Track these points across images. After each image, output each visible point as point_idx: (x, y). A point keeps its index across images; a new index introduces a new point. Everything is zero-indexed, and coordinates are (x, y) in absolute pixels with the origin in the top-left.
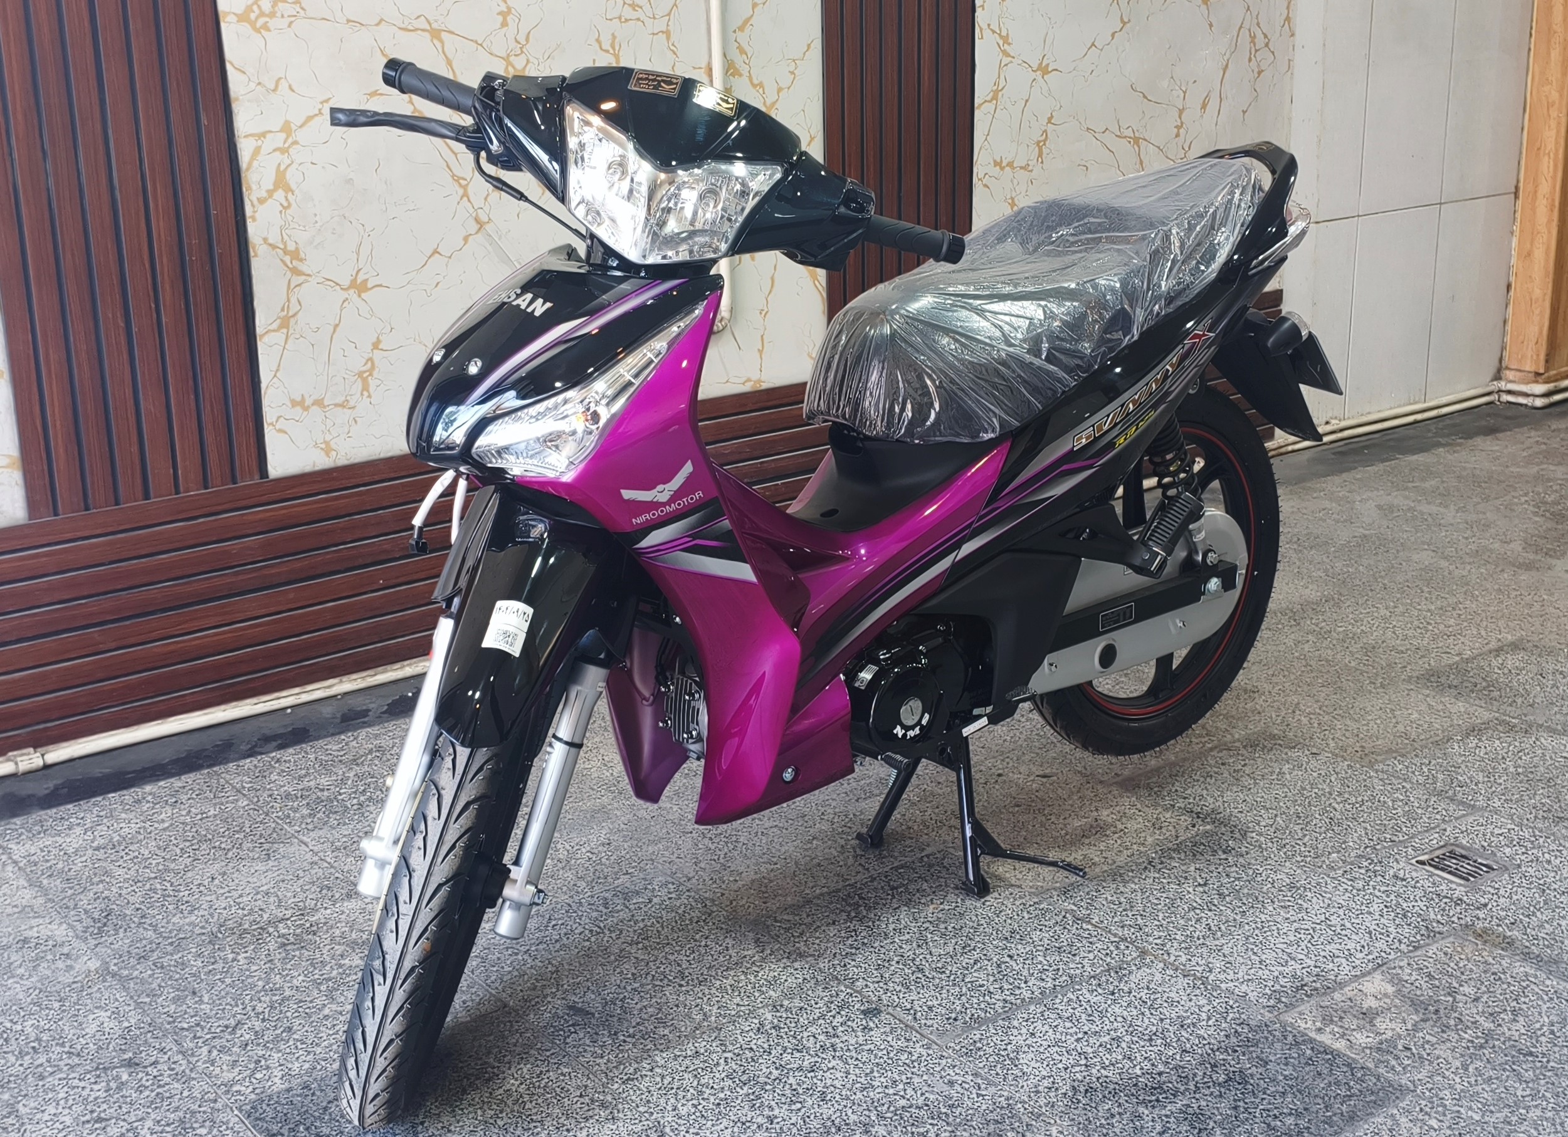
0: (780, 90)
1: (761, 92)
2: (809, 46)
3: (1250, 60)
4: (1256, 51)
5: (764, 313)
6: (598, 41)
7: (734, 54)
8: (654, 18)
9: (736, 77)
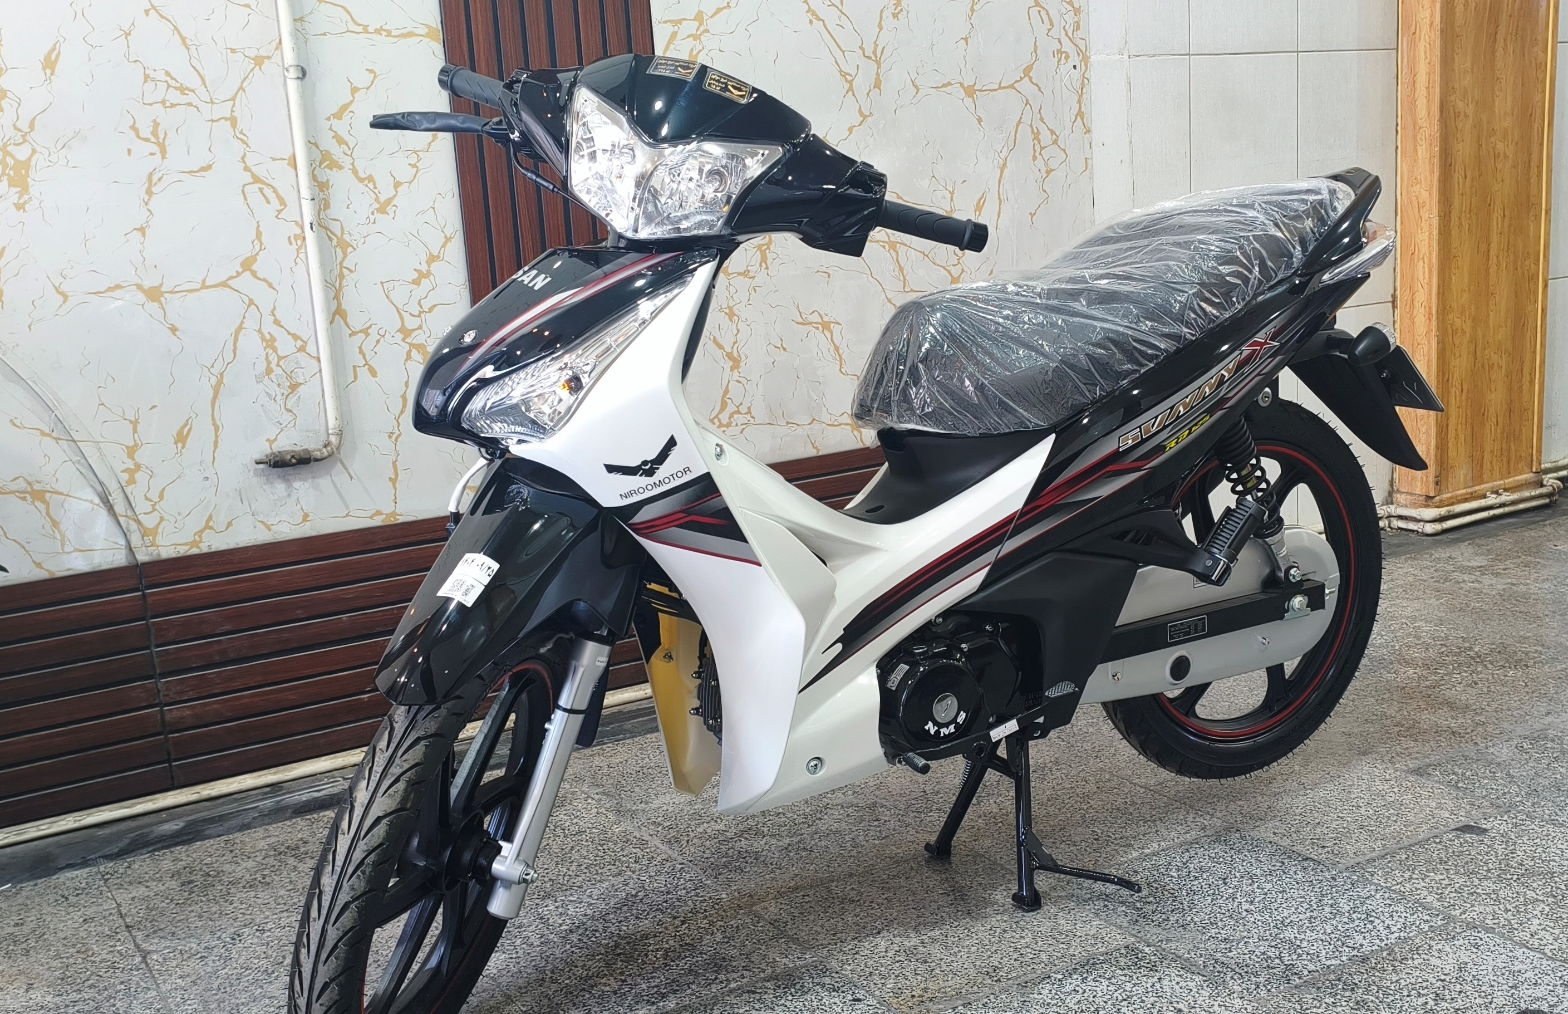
0: (397, 185)
1: (372, 188)
2: (435, 137)
3: (1035, 158)
4: (1042, 148)
5: (394, 436)
6: (133, 127)
7: (328, 143)
8: (212, 102)
9: (334, 169)
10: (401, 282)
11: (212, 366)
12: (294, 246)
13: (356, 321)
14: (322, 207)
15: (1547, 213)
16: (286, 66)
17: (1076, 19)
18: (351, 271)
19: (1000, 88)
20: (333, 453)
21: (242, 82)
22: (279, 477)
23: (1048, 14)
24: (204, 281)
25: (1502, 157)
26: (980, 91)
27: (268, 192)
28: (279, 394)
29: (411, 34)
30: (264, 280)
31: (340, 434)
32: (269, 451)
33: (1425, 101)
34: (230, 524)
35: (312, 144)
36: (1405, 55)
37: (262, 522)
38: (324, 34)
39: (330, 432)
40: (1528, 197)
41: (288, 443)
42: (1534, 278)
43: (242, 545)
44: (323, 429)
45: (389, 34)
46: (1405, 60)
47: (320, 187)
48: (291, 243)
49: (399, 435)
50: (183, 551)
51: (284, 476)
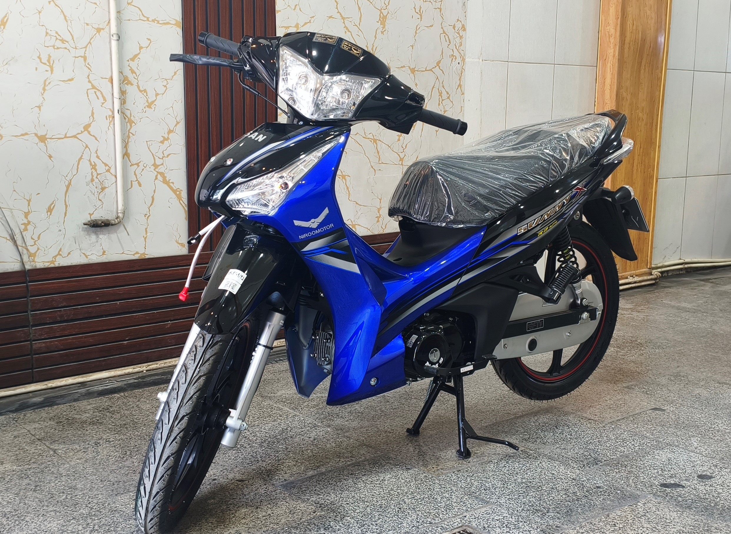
0: (157, 95)
1: (145, 95)
2: (175, 73)
3: (439, 104)
4: (443, 100)
5: (147, 216)
6: (39, 57)
7: (127, 72)
8: (76, 48)
9: (129, 85)
10: (155, 142)
11: (67, 176)
12: (108, 121)
13: (134, 159)
14: (122, 103)
15: (659, 147)
16: (112, 34)
17: (460, 41)
18: (133, 135)
19: (426, 70)
20: (120, 221)
21: (90, 40)
22: (93, 232)
23: (448, 37)
24: (66, 134)
25: (641, 120)
26: (417, 71)
27: (98, 93)
28: (96, 192)
29: (168, 23)
30: (94, 136)
31: (124, 213)
32: (89, 219)
33: (609, 91)
34: (69, 253)
35: (121, 72)
36: (601, 70)
37: (84, 254)
38: (129, 20)
39: (119, 212)
40: (651, 139)
41: (99, 215)
42: (652, 177)
43: (74, 264)
44: (115, 210)
45: (158, 22)
46: (600, 72)
47: (123, 92)
48: (107, 119)
49: (149, 216)
50: (47, 265)
51: (95, 232)
